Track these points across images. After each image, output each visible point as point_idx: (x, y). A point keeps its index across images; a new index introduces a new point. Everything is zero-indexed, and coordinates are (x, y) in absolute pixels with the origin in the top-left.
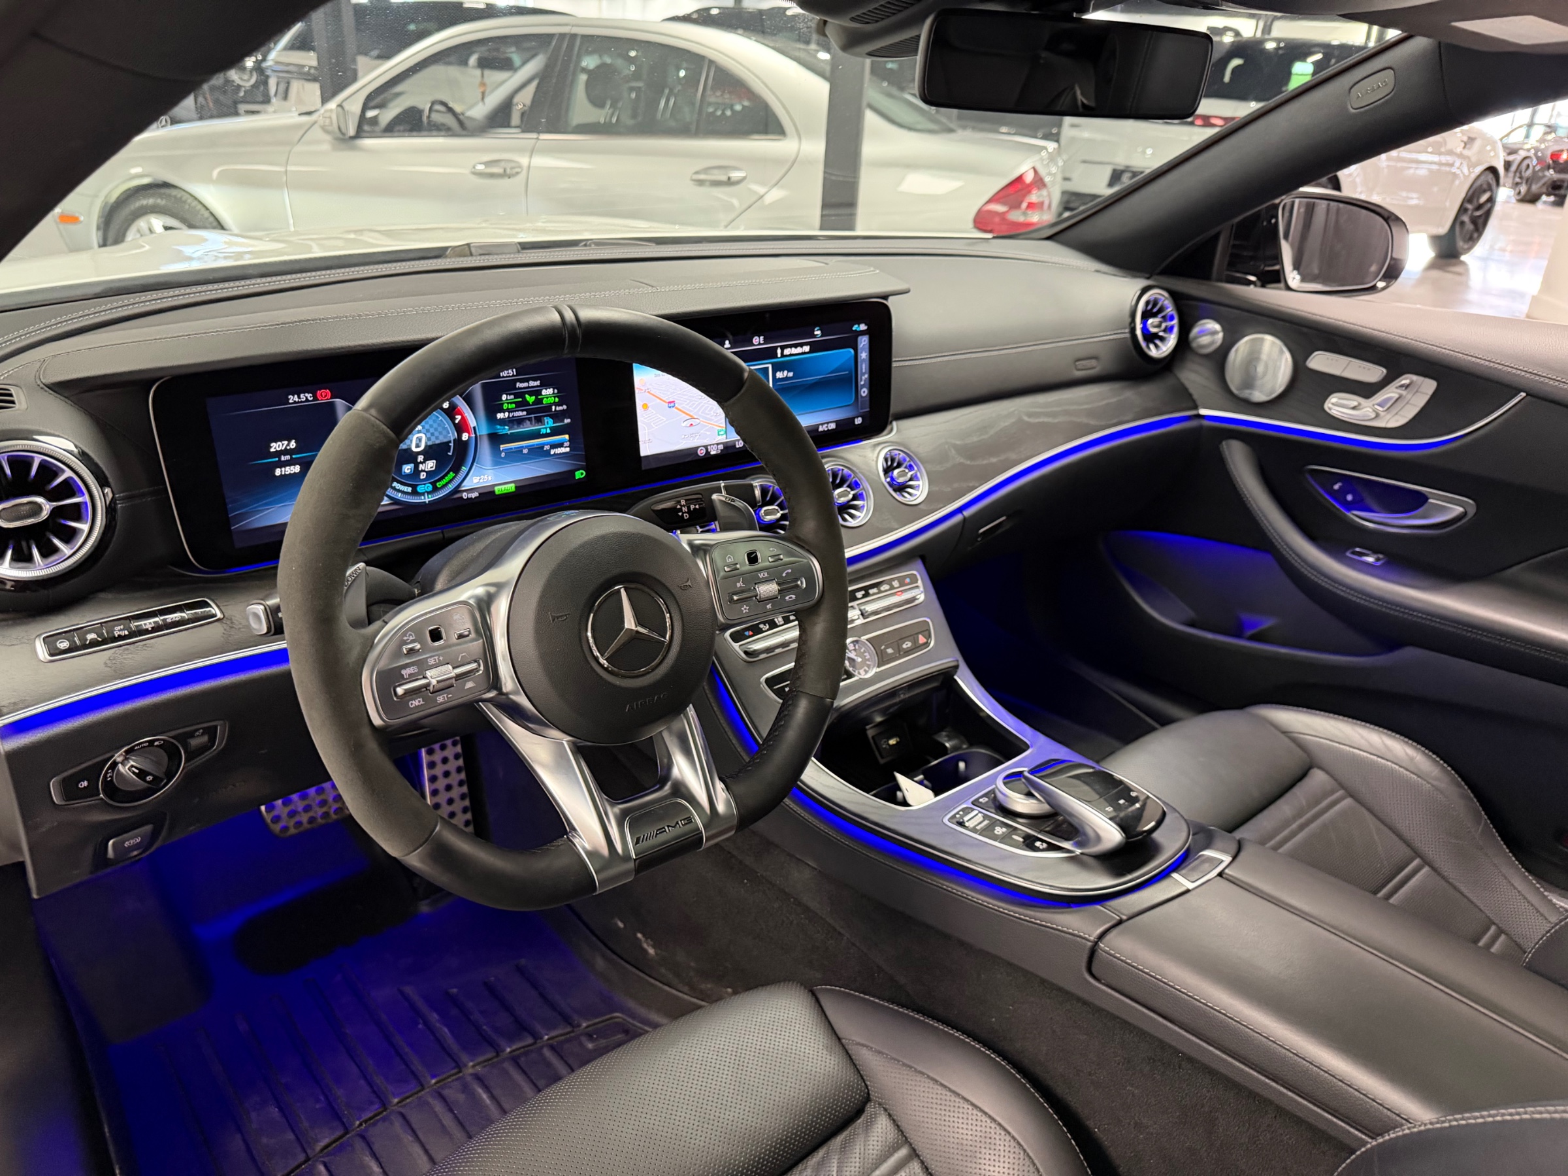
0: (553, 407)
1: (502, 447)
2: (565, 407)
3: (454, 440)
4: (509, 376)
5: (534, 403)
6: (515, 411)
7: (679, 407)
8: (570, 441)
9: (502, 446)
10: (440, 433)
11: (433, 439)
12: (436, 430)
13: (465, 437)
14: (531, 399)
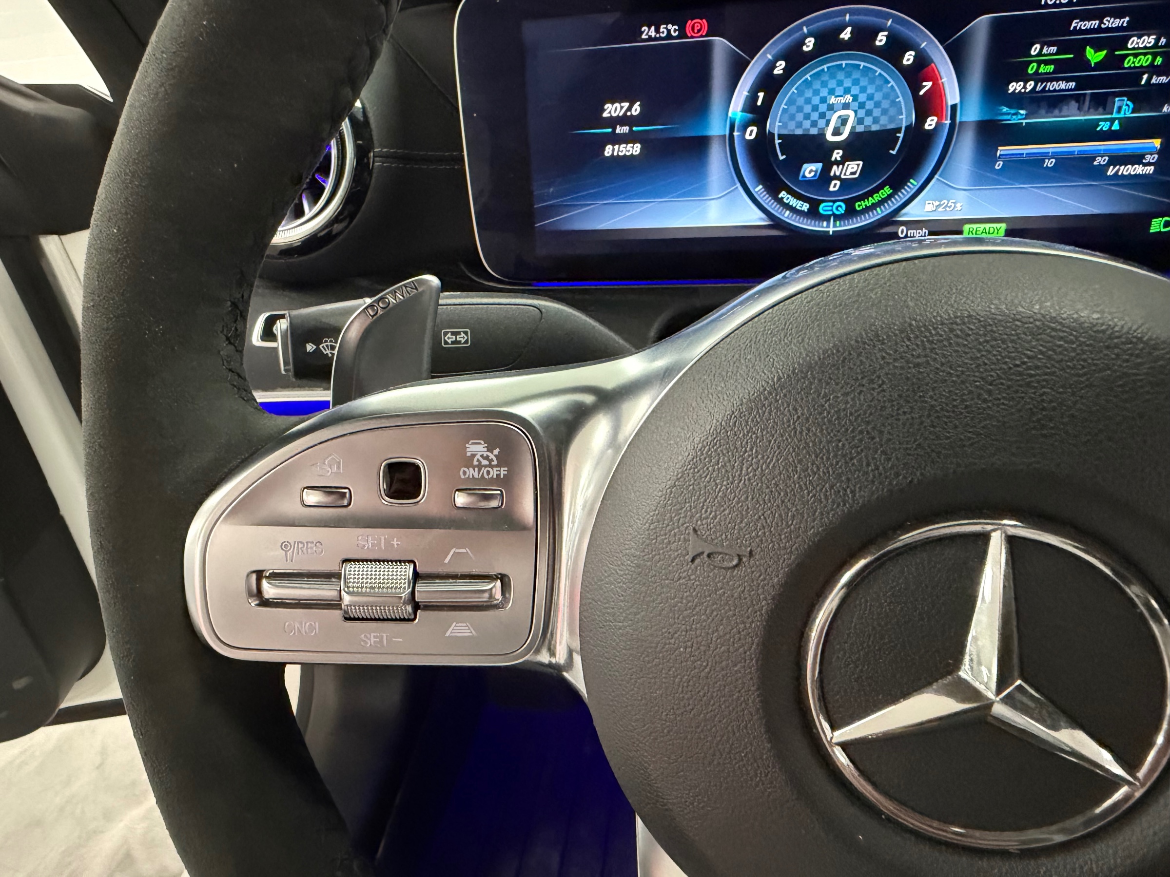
0: (1146, 76)
3: (907, 127)
4: (1060, 5)
6: (1051, 80)
8: (1160, 153)
9: (1000, 148)
10: (885, 112)
11: (868, 121)
12: (877, 105)
13: (930, 123)
14: (1094, 56)
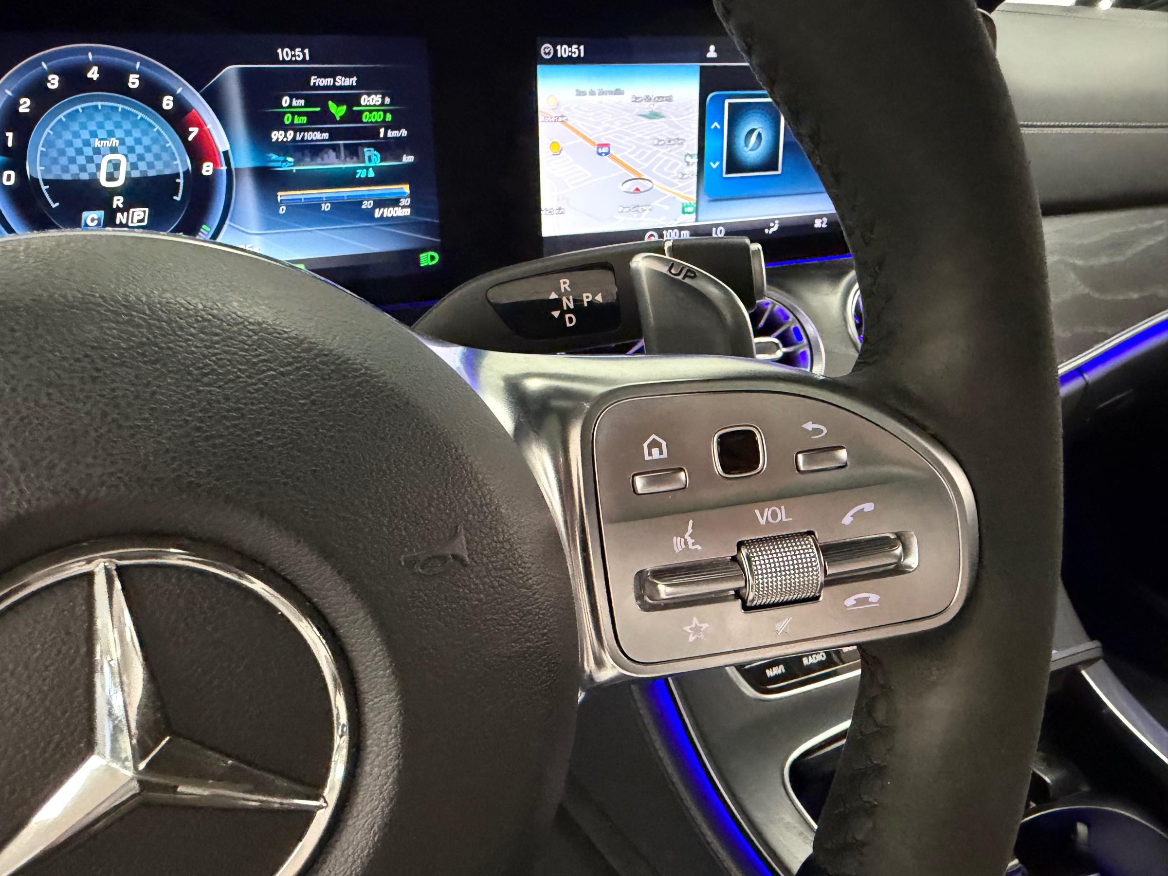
0: (382, 131)
1: (282, 195)
2: (404, 133)
3: (186, 173)
4: (296, 62)
5: (343, 119)
6: (308, 130)
7: (618, 156)
8: (412, 195)
9: (279, 194)
10: (158, 157)
11: (142, 166)
12: (148, 149)
13: (207, 169)
14: (338, 111)
